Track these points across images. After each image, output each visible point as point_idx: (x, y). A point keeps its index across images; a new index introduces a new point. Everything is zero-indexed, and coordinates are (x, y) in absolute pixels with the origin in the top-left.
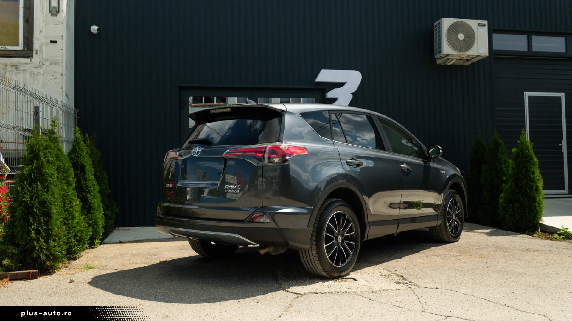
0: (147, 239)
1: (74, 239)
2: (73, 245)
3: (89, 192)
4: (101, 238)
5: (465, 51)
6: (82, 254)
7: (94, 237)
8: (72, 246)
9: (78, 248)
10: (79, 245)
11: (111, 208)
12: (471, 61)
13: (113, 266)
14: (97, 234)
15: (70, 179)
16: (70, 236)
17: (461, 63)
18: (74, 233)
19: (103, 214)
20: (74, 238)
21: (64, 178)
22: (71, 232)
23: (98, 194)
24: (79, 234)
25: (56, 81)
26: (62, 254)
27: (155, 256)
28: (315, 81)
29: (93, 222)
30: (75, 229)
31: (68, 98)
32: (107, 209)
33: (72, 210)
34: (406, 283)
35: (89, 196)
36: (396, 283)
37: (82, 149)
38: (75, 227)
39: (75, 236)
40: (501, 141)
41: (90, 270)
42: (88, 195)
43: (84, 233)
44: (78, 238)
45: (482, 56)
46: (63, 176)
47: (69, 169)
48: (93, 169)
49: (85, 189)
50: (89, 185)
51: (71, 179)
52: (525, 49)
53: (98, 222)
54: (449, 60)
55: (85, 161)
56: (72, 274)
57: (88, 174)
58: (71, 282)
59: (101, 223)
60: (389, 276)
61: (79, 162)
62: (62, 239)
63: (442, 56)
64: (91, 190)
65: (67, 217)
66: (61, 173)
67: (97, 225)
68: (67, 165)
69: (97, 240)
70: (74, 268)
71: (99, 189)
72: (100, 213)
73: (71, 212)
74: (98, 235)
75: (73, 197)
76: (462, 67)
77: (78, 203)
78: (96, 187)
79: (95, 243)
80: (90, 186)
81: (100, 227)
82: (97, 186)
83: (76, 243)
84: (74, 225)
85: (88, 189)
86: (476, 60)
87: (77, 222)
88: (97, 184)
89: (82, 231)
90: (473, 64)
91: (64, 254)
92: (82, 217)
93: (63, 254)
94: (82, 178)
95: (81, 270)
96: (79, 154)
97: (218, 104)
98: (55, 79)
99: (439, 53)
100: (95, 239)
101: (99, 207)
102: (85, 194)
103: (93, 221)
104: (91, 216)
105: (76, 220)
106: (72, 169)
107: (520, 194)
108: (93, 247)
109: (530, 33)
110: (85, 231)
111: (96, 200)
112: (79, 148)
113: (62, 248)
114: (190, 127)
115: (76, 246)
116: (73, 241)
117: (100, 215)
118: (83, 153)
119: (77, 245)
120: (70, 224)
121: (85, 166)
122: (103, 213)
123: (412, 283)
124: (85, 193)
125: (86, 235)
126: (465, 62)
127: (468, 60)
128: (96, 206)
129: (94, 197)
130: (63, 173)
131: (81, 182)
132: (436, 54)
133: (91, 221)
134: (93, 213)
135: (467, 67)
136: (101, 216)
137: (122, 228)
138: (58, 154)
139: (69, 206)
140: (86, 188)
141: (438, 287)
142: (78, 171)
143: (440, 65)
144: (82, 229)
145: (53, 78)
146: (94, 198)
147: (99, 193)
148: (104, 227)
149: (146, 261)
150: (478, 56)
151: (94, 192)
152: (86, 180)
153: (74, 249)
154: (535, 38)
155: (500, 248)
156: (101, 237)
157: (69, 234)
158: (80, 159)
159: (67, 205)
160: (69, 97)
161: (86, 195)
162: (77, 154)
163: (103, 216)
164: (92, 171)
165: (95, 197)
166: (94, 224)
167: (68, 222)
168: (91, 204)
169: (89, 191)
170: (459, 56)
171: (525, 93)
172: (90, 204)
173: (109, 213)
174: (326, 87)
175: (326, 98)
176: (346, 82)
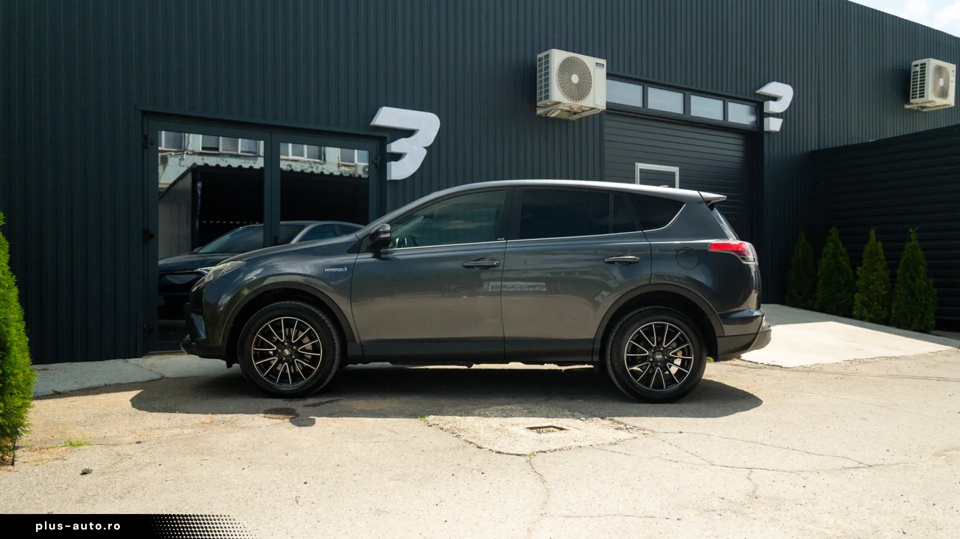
0: (105, 384)
5: (579, 100)
12: (580, 115)
17: (566, 116)
28: (372, 124)
45: (599, 110)
52: (639, 104)
54: (553, 111)
63: (549, 104)
76: (563, 122)
90: (582, 119)
99: (545, 99)
109: (645, 83)
114: (160, 186)
126: (572, 116)
127: (575, 113)
132: (541, 99)
135: (570, 122)
143: (540, 117)
150: (592, 109)
154: (652, 91)
170: (570, 107)
171: (636, 164)
174: (387, 135)
175: (388, 151)
176: (418, 130)
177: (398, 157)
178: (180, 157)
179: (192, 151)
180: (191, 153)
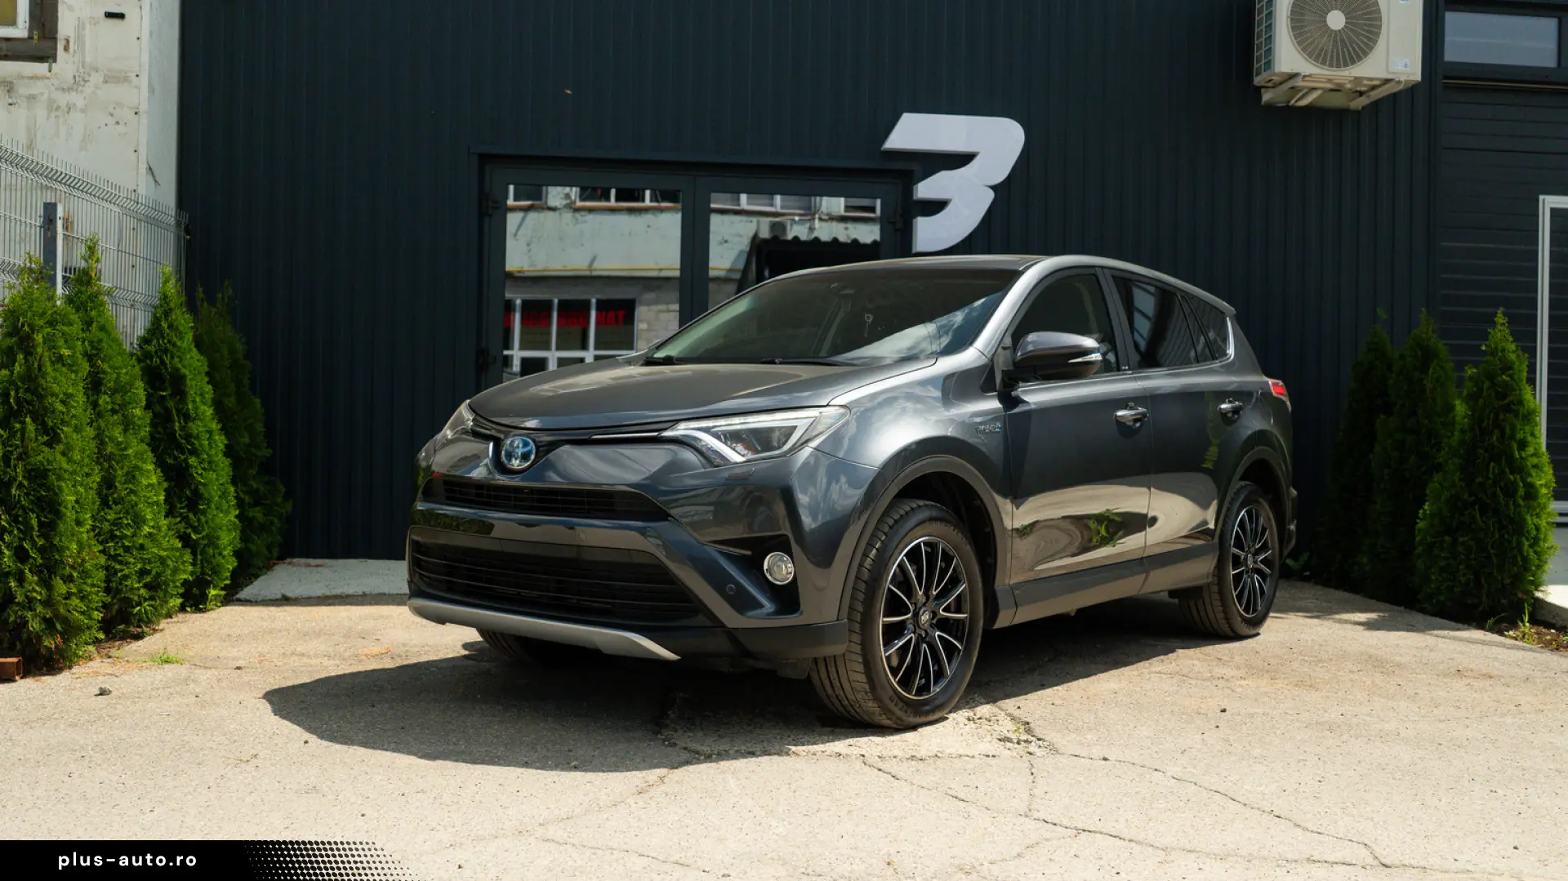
1: (139, 582)
2: (136, 598)
3: (194, 452)
4: (226, 585)
6: (163, 624)
7: (206, 579)
8: (131, 600)
9: (148, 605)
10: (152, 598)
11: (268, 502)
12: (1369, 96)
13: (234, 659)
14: (215, 573)
15: (132, 412)
16: (126, 572)
17: (1337, 101)
18: (139, 566)
19: (236, 517)
20: (138, 577)
21: (117, 407)
22: (132, 560)
23: (224, 458)
24: (155, 568)
25: (120, 128)
26: (90, 618)
27: (360, 639)
28: (882, 149)
29: (203, 538)
30: (144, 554)
31: (156, 181)
32: (256, 503)
33: (134, 498)
34: (1025, 741)
35: (195, 464)
36: (1000, 740)
37: (177, 328)
38: (142, 547)
39: (143, 573)
40: (1441, 346)
41: (166, 666)
42: (192, 461)
43: (168, 565)
44: (148, 579)
45: (1401, 82)
46: (113, 403)
47: (131, 385)
48: (210, 386)
49: (183, 441)
50: (196, 431)
51: (138, 412)
52: (1548, 61)
53: (218, 538)
54: (1301, 94)
55: (186, 363)
56: (111, 675)
57: (194, 402)
58: (101, 694)
59: (228, 540)
60: (990, 721)
61: (169, 366)
62: (90, 577)
63: (1277, 79)
64: (201, 445)
65: (120, 518)
66: (107, 394)
67: (216, 547)
68: (124, 371)
69: (215, 587)
70: (126, 659)
71: (226, 445)
72: (227, 513)
73: (132, 507)
74: (218, 577)
75: (140, 464)
76: (1341, 113)
77: (154, 480)
78: (217, 437)
79: (208, 596)
80: (198, 435)
81: (225, 553)
82: (220, 435)
83: (143, 591)
84: (141, 541)
85: (192, 444)
86: (1385, 94)
87: (150, 534)
88: (221, 429)
89: (162, 560)
90: (1376, 105)
91: (96, 618)
92: (165, 522)
93: (95, 620)
94: (174, 411)
95: (144, 664)
96: (169, 341)
97: (655, 204)
98: (118, 123)
99: (1267, 70)
100: (208, 584)
101: (224, 495)
102: (183, 457)
103: (204, 533)
104: (199, 520)
105: (146, 529)
106: (140, 384)
107: (1477, 507)
108: (201, 606)
110: (173, 561)
111: (215, 476)
112: (170, 326)
113: (90, 602)
115: (145, 602)
116: (136, 586)
117: (228, 518)
118: (181, 339)
119: (145, 600)
120: (129, 539)
121: (183, 377)
122: (237, 512)
123: (1045, 741)
124: (183, 454)
125: (175, 571)
126: (1353, 99)
127: (1361, 94)
128: (214, 492)
129: (211, 467)
130: (113, 394)
131: (173, 421)
132: (1260, 73)
133: (199, 534)
134: (204, 512)
135: (1357, 113)
136: (230, 520)
137: (303, 561)
138: (100, 341)
139: (126, 489)
140: (186, 439)
141: (1106, 756)
142: (163, 391)
143: (1270, 107)
144: (164, 554)
145: (111, 121)
146: (209, 470)
147: (226, 454)
148: (237, 554)
149: (331, 650)
150: (1387, 81)
151: (211, 453)
152: (187, 417)
153: (138, 608)
155: (1377, 663)
156: (228, 582)
157: (125, 567)
158: (172, 358)
159: (121, 484)
160: (157, 179)
161: (186, 460)
162: (163, 342)
163: (237, 521)
164: (207, 393)
165: (211, 465)
166: (206, 542)
167: (122, 532)
168: (201, 487)
169: (196, 449)
171: (1542, 197)
172: (196, 490)
173: (257, 514)
174: (915, 167)
175: (915, 198)
176: (978, 153)
177: (935, 207)
178: (808, 225)
179: (828, 214)
180: (826, 217)
